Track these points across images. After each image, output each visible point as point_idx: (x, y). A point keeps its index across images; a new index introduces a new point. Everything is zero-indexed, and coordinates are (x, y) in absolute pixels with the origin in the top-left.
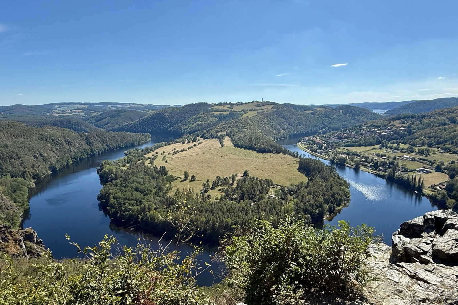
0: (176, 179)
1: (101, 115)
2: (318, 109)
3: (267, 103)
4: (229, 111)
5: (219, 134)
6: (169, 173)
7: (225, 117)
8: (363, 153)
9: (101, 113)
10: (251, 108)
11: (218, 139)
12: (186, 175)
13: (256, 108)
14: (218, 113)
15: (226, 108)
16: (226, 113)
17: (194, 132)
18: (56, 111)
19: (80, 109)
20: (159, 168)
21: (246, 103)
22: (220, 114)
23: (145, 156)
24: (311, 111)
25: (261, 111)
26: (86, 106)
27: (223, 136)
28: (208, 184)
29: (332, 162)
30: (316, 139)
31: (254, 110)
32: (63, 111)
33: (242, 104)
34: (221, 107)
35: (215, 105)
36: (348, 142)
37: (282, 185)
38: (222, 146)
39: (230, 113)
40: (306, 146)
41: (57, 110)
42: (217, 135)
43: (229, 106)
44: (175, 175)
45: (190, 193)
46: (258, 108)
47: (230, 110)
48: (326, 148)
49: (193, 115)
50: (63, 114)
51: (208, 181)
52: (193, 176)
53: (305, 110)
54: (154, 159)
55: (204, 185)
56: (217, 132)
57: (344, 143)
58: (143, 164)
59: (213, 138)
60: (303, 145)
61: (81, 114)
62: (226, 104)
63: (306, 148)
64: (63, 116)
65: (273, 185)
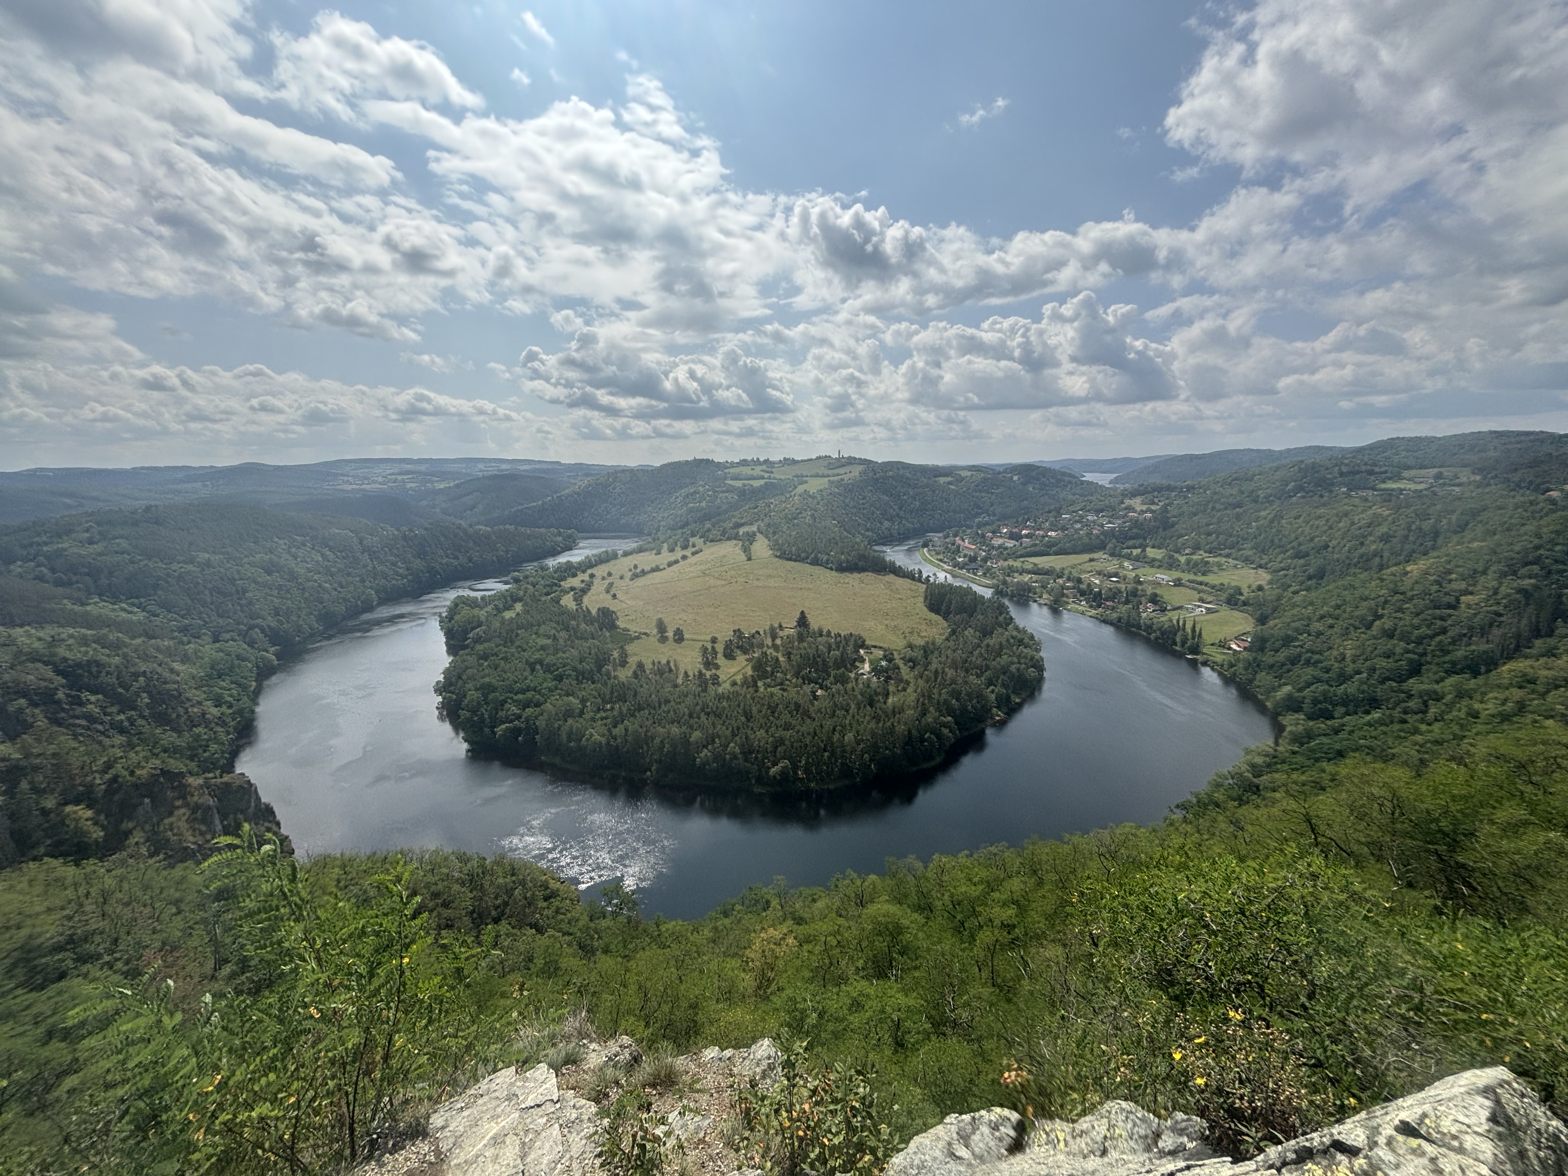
0: (637, 638)
1: (457, 486)
2: (964, 474)
3: (851, 461)
4: (763, 478)
5: (741, 531)
6: (621, 624)
9: (457, 482)
10: (813, 472)
11: (740, 543)
12: (661, 627)
13: (827, 472)
14: (738, 484)
15: (758, 471)
16: (757, 484)
18: (346, 478)
19: (407, 473)
21: (802, 461)
22: (744, 485)
23: (562, 583)
24: (949, 479)
26: (423, 468)
27: (751, 538)
28: (713, 648)
31: (823, 476)
33: (794, 462)
34: (746, 471)
35: (733, 465)
37: (886, 646)
38: (749, 559)
39: (766, 484)
40: (941, 557)
41: (348, 476)
42: (737, 533)
43: (764, 467)
44: (634, 628)
45: (671, 670)
46: (830, 472)
47: (766, 475)
48: (985, 560)
49: (681, 488)
50: (364, 486)
51: (714, 640)
52: (678, 629)
54: (584, 591)
55: (705, 650)
56: (739, 525)
57: (1025, 548)
58: (558, 602)
59: (729, 539)
60: (933, 553)
61: (409, 485)
62: (757, 462)
63: (941, 560)
65: (867, 648)
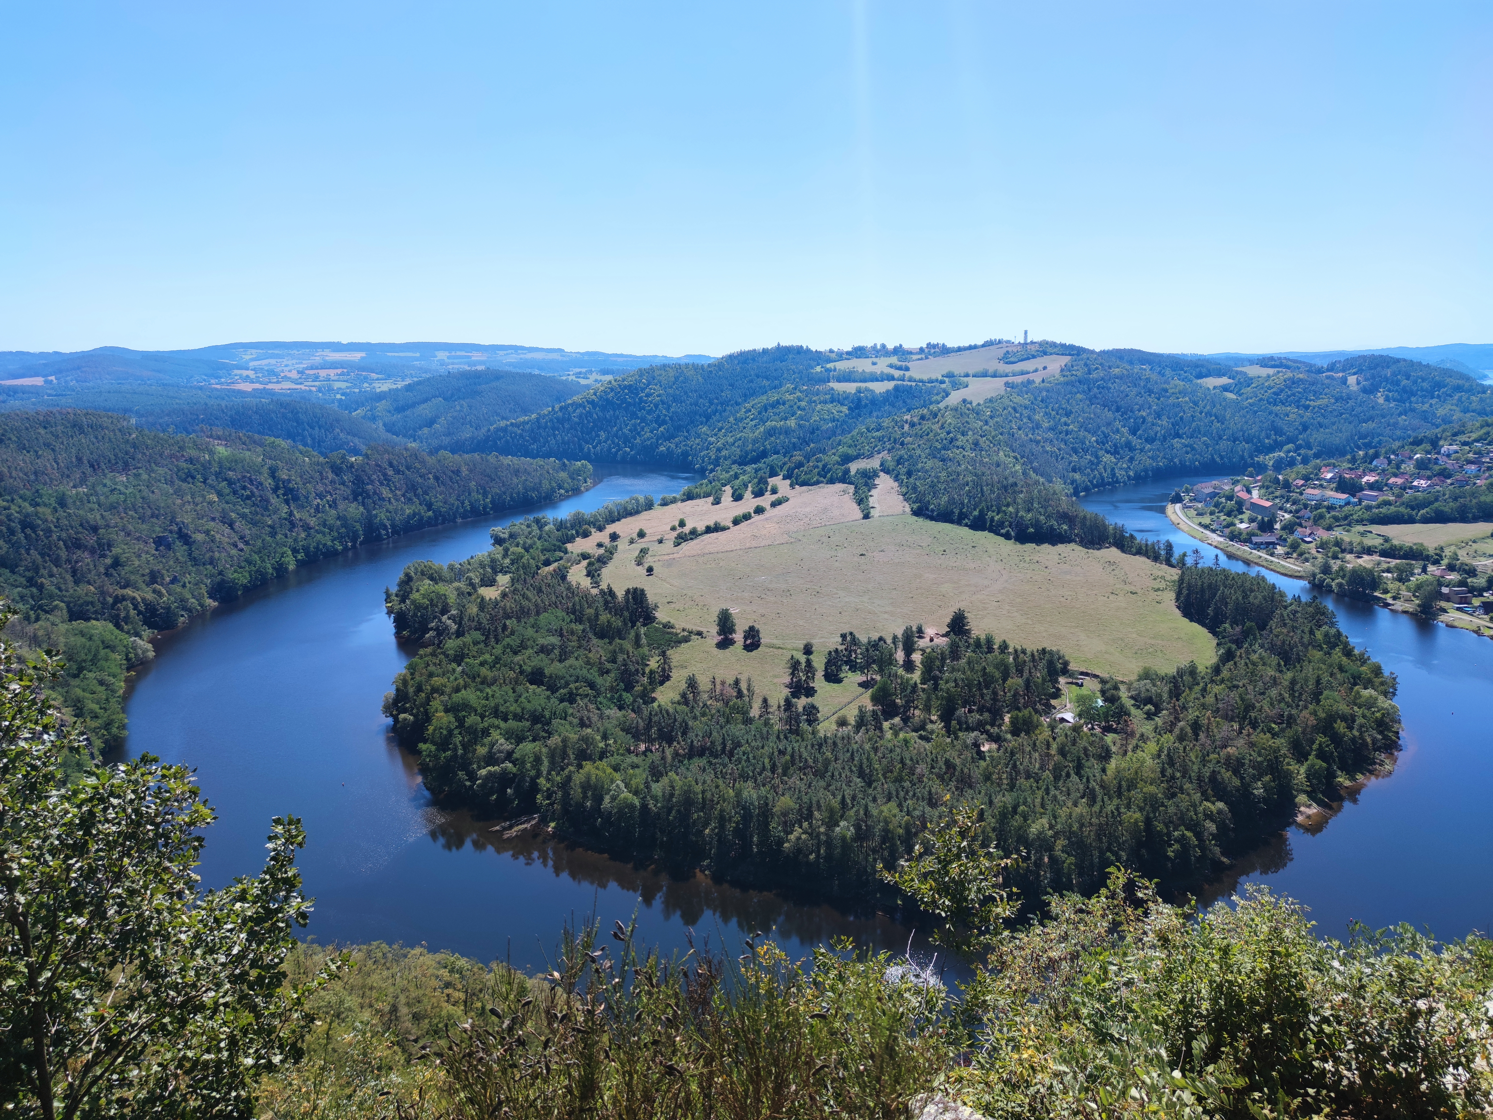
0: (686, 640)
1: (409, 388)
2: (1253, 371)
3: (1046, 349)
4: (891, 378)
5: (854, 467)
6: (661, 616)
7: (875, 403)
8: (1448, 552)
9: (408, 381)
10: (979, 368)
11: (851, 488)
12: (725, 624)
13: (1003, 368)
14: (850, 388)
15: (882, 366)
16: (880, 388)
17: (755, 461)
18: (245, 373)
19: (333, 365)
20: (620, 594)
21: (960, 349)
22: (859, 391)
23: (569, 546)
24: (1224, 381)
25: (1019, 379)
26: (356, 356)
27: (868, 479)
28: (809, 662)
29: (1318, 588)
30: (1249, 491)
31: (994, 375)
32: (272, 373)
33: (944, 351)
34: (863, 365)
35: (841, 356)
36: (1387, 503)
37: (1104, 675)
38: (866, 516)
39: (896, 388)
40: (1206, 520)
41: (247, 369)
42: (847, 471)
43: (894, 360)
44: (680, 623)
45: (740, 694)
46: (1009, 368)
47: (897, 373)
48: (1289, 528)
49: (753, 394)
50: (270, 386)
51: (808, 650)
52: (752, 628)
53: (1200, 376)
54: (603, 561)
55: (795, 665)
56: (847, 459)
57: (1369, 508)
58: (564, 578)
59: (831, 481)
60: (1193, 513)
61: (337, 385)
62: (882, 351)
63: (1206, 527)
64: (271, 393)
65: (1071, 675)
